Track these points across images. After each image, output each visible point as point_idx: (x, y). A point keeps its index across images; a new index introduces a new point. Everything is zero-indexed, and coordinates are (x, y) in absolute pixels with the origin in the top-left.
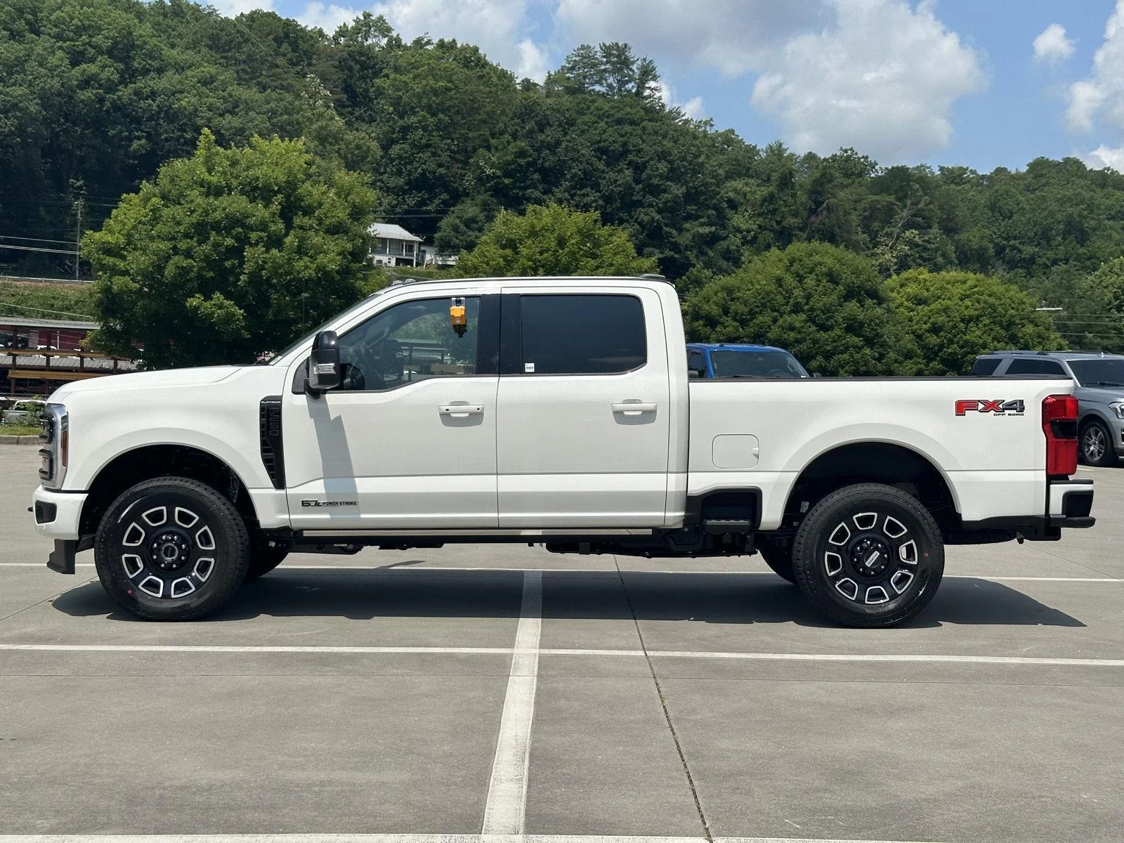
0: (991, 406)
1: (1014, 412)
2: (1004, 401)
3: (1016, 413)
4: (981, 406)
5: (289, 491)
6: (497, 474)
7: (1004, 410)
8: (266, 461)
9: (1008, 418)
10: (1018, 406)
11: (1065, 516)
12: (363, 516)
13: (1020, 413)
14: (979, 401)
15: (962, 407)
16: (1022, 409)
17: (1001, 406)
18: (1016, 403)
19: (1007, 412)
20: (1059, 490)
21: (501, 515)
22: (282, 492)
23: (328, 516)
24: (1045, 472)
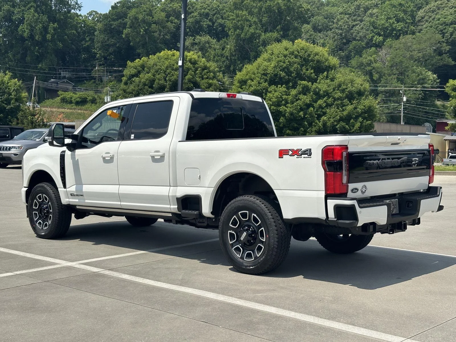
0: (296, 153)
1: (306, 156)
2: (302, 149)
3: (307, 157)
4: (290, 153)
5: (68, 190)
6: (119, 185)
7: (301, 154)
8: (61, 177)
9: (303, 160)
10: (308, 153)
11: (336, 219)
12: (86, 201)
13: (309, 156)
14: (290, 149)
15: (282, 153)
16: (310, 155)
17: (300, 152)
18: (307, 151)
19: (303, 156)
20: (332, 203)
21: (122, 203)
22: (65, 190)
23: (77, 200)
24: (324, 192)
